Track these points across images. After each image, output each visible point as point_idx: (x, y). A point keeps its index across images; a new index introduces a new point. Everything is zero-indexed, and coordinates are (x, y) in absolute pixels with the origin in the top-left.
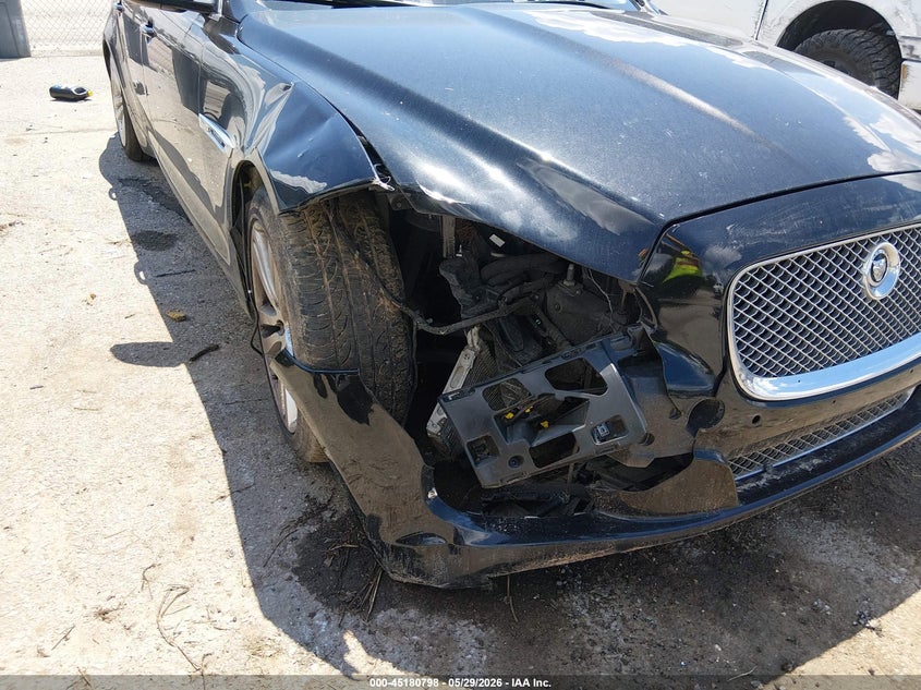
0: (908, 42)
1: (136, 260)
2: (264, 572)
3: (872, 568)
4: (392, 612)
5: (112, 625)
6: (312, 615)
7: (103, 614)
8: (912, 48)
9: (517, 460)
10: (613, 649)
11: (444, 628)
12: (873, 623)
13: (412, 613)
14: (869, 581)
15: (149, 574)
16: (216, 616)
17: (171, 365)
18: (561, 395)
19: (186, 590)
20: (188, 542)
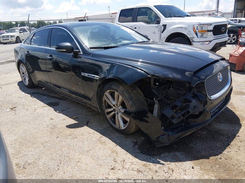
0: (191, 39)
1: (53, 109)
2: (135, 154)
3: (232, 128)
4: (163, 154)
5: (116, 170)
6: (150, 158)
7: (113, 169)
8: (192, 40)
9: (179, 118)
10: (202, 149)
11: (174, 154)
12: (237, 135)
13: (167, 154)
14: (233, 130)
15: (115, 160)
16: (133, 163)
17: (83, 126)
18: (185, 104)
19: (124, 161)
20: (117, 154)
